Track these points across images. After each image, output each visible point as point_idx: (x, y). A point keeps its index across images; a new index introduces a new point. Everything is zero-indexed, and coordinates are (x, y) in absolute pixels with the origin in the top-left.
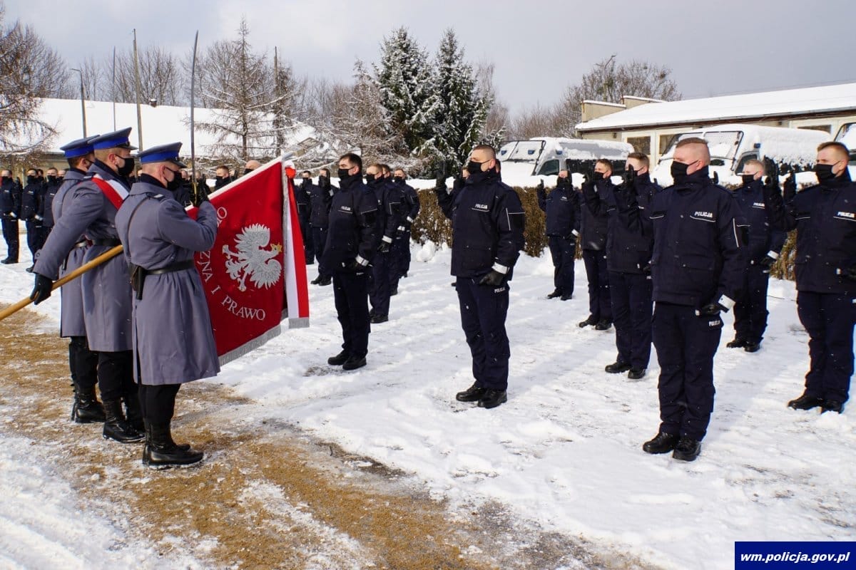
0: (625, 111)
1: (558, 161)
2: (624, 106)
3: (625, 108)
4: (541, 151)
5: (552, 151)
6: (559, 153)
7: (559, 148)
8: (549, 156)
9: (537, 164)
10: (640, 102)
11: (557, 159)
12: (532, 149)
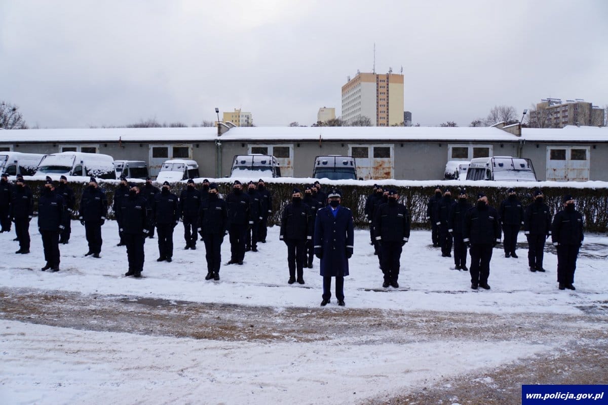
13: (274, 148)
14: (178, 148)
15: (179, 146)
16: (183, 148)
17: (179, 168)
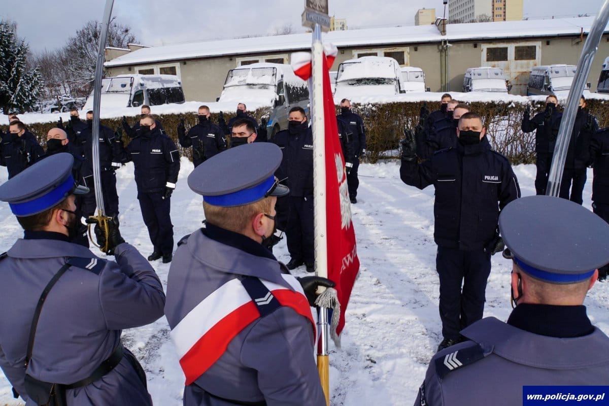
0: (130, 53)
1: (142, 90)
2: (130, 50)
3: (130, 51)
4: (131, 85)
5: (138, 84)
6: (142, 85)
7: (142, 82)
8: (137, 87)
9: (131, 94)
10: (137, 47)
11: (142, 89)
12: (124, 83)
13: (516, 47)
14: (391, 53)
15: (393, 51)
16: (397, 52)
17: (417, 77)
